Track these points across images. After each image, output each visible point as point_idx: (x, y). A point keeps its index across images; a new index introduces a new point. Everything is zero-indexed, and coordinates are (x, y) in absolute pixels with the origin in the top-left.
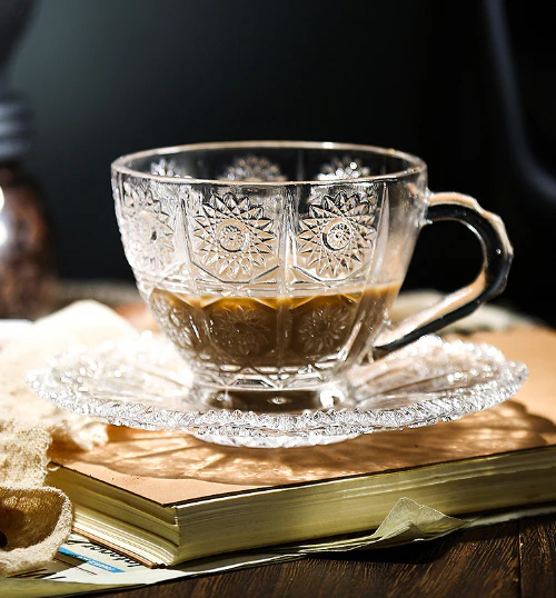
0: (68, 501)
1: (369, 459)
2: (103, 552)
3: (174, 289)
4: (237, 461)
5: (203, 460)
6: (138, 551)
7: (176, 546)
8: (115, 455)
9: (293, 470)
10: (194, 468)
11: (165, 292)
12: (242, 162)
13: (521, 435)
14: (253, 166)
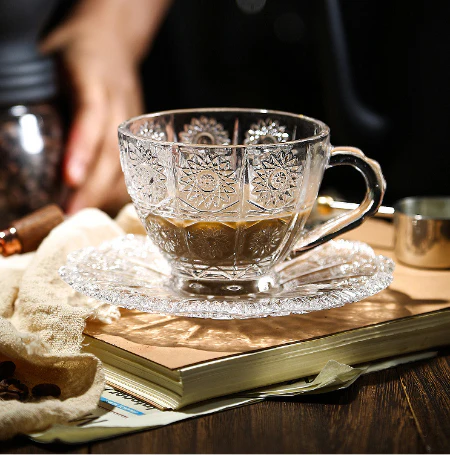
0: (100, 362)
1: (298, 328)
2: (125, 398)
3: (164, 215)
4: (210, 331)
5: (187, 331)
6: (152, 398)
7: (180, 396)
8: (126, 327)
9: (251, 338)
10: (183, 338)
11: (158, 217)
12: (197, 122)
13: (392, 307)
14: (204, 125)
